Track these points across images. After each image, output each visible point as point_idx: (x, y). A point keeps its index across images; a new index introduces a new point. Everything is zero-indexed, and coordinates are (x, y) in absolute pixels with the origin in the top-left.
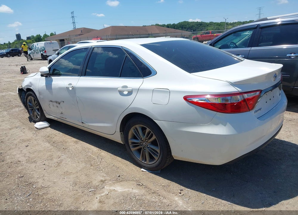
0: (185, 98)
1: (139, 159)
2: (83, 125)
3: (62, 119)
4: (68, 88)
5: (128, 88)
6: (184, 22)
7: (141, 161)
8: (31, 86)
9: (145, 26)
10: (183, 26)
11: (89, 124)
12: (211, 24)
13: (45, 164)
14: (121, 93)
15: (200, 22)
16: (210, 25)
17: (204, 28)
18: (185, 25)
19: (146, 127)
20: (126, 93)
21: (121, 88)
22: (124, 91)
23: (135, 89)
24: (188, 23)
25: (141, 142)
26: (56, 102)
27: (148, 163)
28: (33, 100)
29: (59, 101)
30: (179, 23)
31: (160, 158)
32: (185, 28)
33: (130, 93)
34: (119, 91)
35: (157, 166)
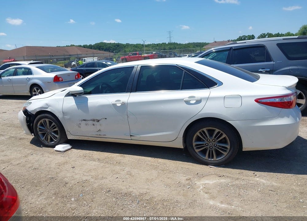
0: (257, 101)
1: (205, 158)
2: (132, 138)
3: (100, 136)
4: (114, 105)
5: (196, 98)
6: (101, 43)
7: (207, 159)
8: (47, 108)
9: (59, 47)
10: (100, 47)
11: (142, 136)
12: (128, 45)
13: (117, 178)
14: (187, 102)
15: (116, 44)
16: (126, 47)
17: (121, 49)
18: (102, 47)
19: (215, 129)
20: (193, 102)
21: (188, 98)
22: (191, 101)
23: (204, 98)
24: (105, 44)
25: (207, 142)
26: (94, 120)
27: (215, 159)
28: (48, 122)
29: (98, 119)
30: (96, 44)
31: (230, 152)
32: (103, 49)
33: (198, 102)
34: (184, 101)
35: (226, 160)
